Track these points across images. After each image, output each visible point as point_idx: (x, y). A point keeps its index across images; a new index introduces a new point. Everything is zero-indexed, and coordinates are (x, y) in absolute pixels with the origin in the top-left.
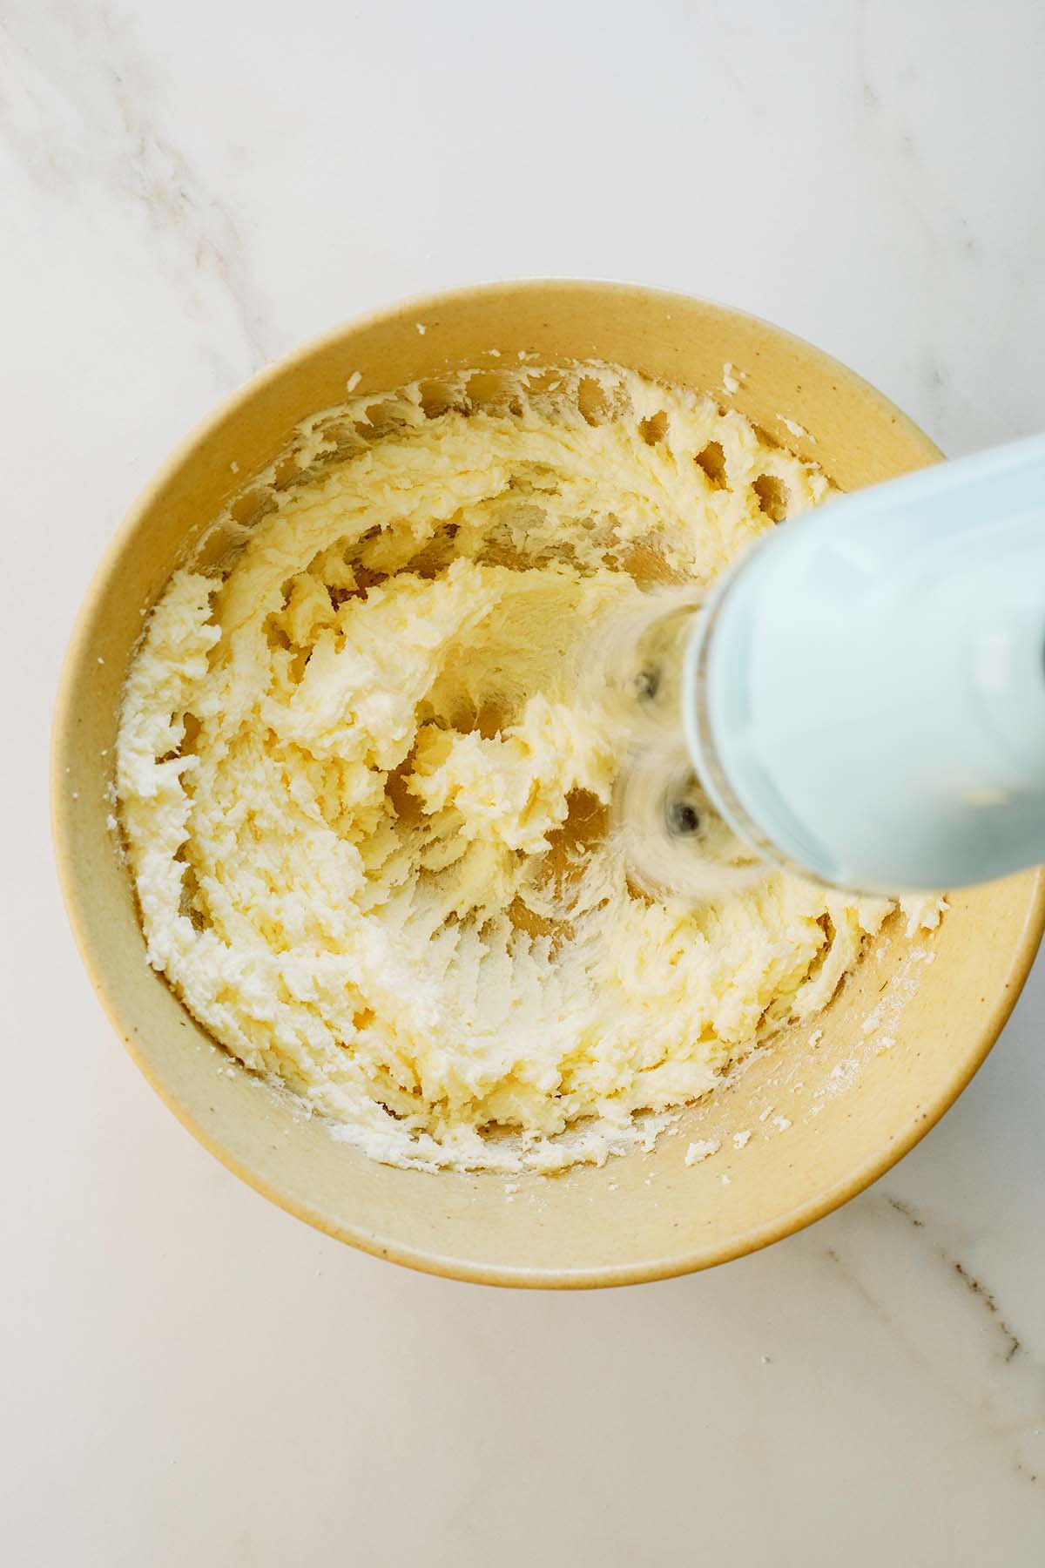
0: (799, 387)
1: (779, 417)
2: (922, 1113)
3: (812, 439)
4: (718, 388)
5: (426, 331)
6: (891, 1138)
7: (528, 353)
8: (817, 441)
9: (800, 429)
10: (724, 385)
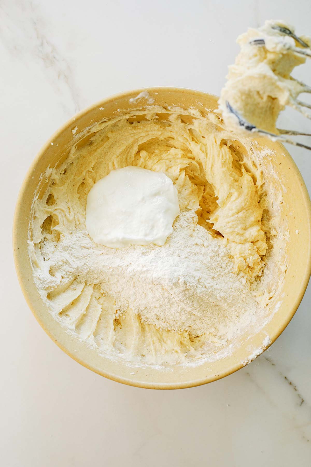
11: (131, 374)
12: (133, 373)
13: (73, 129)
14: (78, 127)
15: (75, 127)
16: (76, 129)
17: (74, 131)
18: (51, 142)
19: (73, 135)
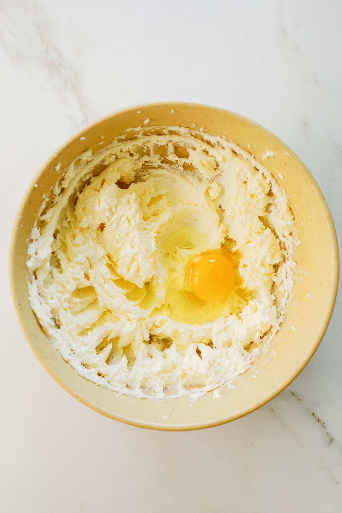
0: (286, 164)
1: (277, 171)
2: (258, 402)
3: (285, 181)
4: (260, 157)
5: (174, 112)
6: (246, 407)
7: (204, 128)
8: (286, 182)
9: (283, 177)
10: (262, 156)
11: (164, 418)
12: (166, 417)
13: (56, 165)
14: (61, 163)
15: (57, 163)
16: (59, 165)
17: (58, 168)
18: (35, 184)
19: (58, 172)
